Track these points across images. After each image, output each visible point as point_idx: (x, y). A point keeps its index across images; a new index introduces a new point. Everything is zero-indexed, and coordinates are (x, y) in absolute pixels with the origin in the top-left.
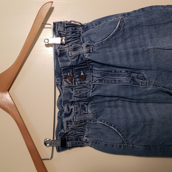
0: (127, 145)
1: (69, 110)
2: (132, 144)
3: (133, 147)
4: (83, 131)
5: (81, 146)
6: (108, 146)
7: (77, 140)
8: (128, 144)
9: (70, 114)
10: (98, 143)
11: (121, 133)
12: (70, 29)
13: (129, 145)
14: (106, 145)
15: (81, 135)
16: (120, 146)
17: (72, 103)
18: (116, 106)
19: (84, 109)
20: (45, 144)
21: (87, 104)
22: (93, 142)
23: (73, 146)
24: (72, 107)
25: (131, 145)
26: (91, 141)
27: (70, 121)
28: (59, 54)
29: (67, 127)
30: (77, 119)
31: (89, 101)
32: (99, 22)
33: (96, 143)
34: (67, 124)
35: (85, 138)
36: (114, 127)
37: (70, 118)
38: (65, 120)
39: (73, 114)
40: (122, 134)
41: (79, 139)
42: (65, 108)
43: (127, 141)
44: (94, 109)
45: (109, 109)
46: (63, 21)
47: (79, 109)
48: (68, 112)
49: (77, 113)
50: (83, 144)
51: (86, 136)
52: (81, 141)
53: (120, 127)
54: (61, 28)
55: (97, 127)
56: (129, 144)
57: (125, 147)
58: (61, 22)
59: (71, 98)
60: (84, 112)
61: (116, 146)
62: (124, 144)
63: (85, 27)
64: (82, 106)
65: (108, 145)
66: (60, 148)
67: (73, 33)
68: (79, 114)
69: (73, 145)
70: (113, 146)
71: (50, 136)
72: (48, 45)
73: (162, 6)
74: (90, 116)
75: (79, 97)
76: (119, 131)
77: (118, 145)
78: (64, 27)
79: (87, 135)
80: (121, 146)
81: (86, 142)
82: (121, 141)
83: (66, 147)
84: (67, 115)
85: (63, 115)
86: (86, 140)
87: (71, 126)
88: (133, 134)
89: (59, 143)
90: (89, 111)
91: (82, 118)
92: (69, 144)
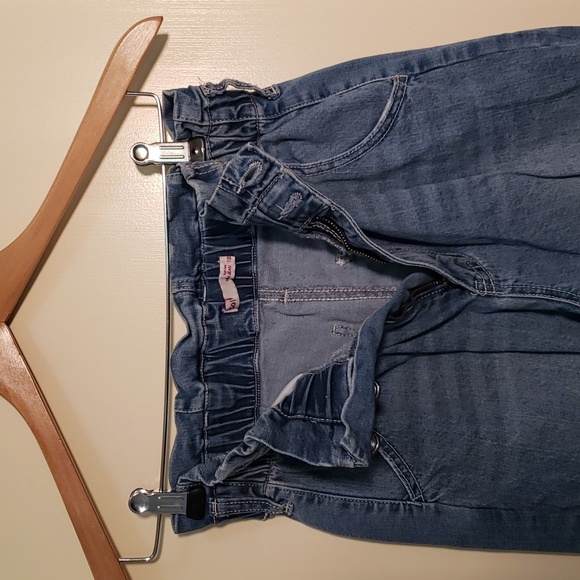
0: (418, 504)
2: (436, 502)
3: (438, 512)
5: (260, 516)
6: (352, 510)
7: (244, 491)
8: (419, 500)
10: (316, 499)
11: (393, 457)
12: (222, 116)
13: (424, 504)
15: (260, 475)
16: (395, 509)
20: (133, 506)
22: (301, 498)
23: (231, 517)
25: (432, 505)
26: (293, 495)
28: (179, 198)
33: (310, 500)
35: (272, 484)
40: (397, 460)
41: (250, 489)
43: (415, 488)
46: (196, 84)
50: (265, 506)
51: (275, 476)
52: (257, 494)
53: (391, 437)
54: (187, 113)
56: (426, 501)
57: (411, 510)
58: (189, 91)
61: (380, 510)
62: (409, 499)
65: (352, 504)
66: (187, 522)
67: (232, 126)
69: (229, 509)
70: (369, 508)
71: (149, 477)
72: (147, 167)
76: (387, 451)
77: (387, 506)
78: (204, 110)
79: (277, 473)
80: (397, 509)
81: (277, 499)
82: (397, 493)
83: (207, 517)
85: (195, 407)
86: (277, 490)
88: (436, 464)
89: (180, 504)
92: (216, 506)
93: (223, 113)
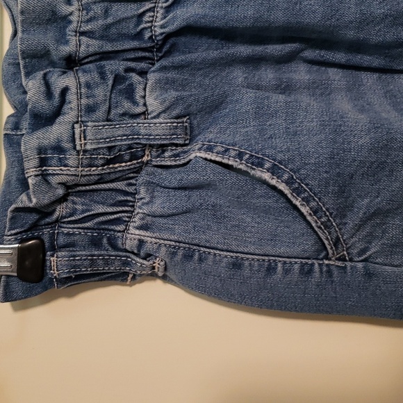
0: (340, 263)
1: (49, 94)
2: (365, 260)
3: (369, 275)
4: (127, 202)
5: (121, 277)
6: (247, 272)
7: (95, 243)
8: (342, 259)
9: (58, 112)
10: (196, 257)
11: (307, 201)
13: (348, 264)
14: (236, 265)
15: (118, 221)
16: (307, 271)
17: (71, 63)
19: (130, 93)
21: (143, 73)
22: (174, 254)
24: (69, 81)
25: (360, 265)
26: (163, 249)
27: (58, 149)
29: (44, 176)
30: (93, 136)
33: (188, 256)
34: (43, 162)
35: (133, 235)
36: (274, 171)
37: (58, 131)
39: (69, 115)
40: (313, 204)
41: (105, 241)
42: (33, 86)
43: (337, 242)
47: (101, 93)
48: (45, 106)
49: (91, 109)
50: (126, 263)
51: (138, 223)
52: (115, 247)
53: (303, 172)
55: (190, 177)
56: (351, 260)
57: (329, 272)
59: (62, 40)
60: (127, 105)
61: (287, 271)
62: (327, 257)
64: (118, 79)
65: (247, 263)
66: (18, 286)
68: (100, 113)
69: (74, 267)
70: (271, 269)
74: (158, 127)
75: (104, 34)
76: (298, 191)
77: (296, 267)
79: (143, 219)
80: (310, 271)
81: (142, 254)
82: (309, 245)
83: (46, 279)
84: (43, 120)
86: (141, 243)
87: (60, 174)
88: (368, 207)
89: (8, 262)
90: (153, 103)
91: (119, 133)
92: (57, 263)
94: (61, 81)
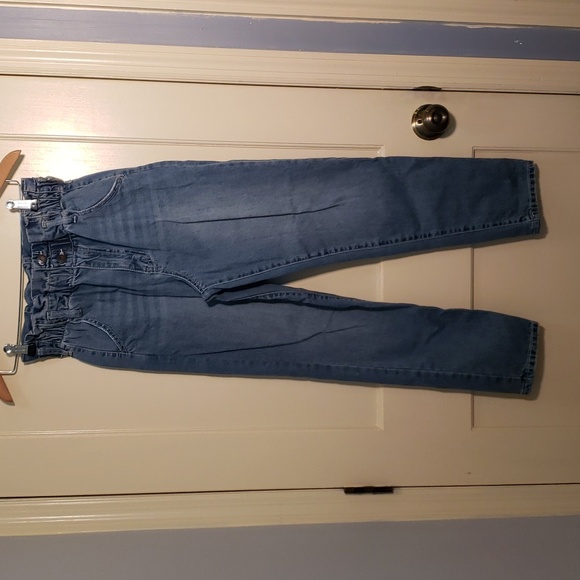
0: (124, 353)
1: (40, 303)
2: (131, 353)
3: (132, 357)
4: (61, 334)
5: (59, 356)
7: (51, 346)
9: (42, 308)
11: (113, 336)
12: (45, 190)
14: (94, 353)
15: (58, 339)
16: (114, 355)
17: (46, 293)
18: (112, 301)
19: (64, 303)
20: (5, 350)
21: (68, 296)
22: (75, 350)
23: (46, 356)
24: (45, 299)
26: (72, 348)
27: (42, 319)
28: (29, 224)
29: (37, 327)
30: (52, 316)
31: (71, 292)
32: (88, 180)
33: (79, 350)
34: (38, 322)
35: (63, 344)
36: (104, 327)
37: (41, 314)
38: (33, 317)
39: (45, 309)
40: (115, 337)
41: (54, 345)
42: (35, 301)
44: (77, 303)
45: (100, 304)
46: (35, 177)
47: (55, 303)
48: (39, 307)
49: (52, 308)
50: (60, 352)
51: (64, 340)
52: (57, 347)
53: (113, 328)
54: (31, 189)
55: (81, 328)
56: (127, 352)
57: (121, 356)
58: (32, 180)
59: (44, 287)
60: (62, 306)
61: (108, 355)
63: (69, 187)
64: (60, 298)
66: (28, 358)
67: (49, 194)
68: (55, 309)
69: (45, 352)
70: (104, 354)
71: (13, 339)
72: (13, 210)
73: (179, 162)
74: (72, 313)
75: (57, 286)
76: (111, 333)
77: (111, 354)
78: (37, 187)
79: (66, 339)
81: (65, 349)
82: (114, 348)
83: (36, 355)
84: (38, 311)
85: (32, 311)
86: (65, 346)
87: (42, 326)
88: (132, 338)
89: (25, 350)
90: (71, 306)
91: (60, 314)
92: (39, 351)
93: (45, 188)
94: (43, 300)
